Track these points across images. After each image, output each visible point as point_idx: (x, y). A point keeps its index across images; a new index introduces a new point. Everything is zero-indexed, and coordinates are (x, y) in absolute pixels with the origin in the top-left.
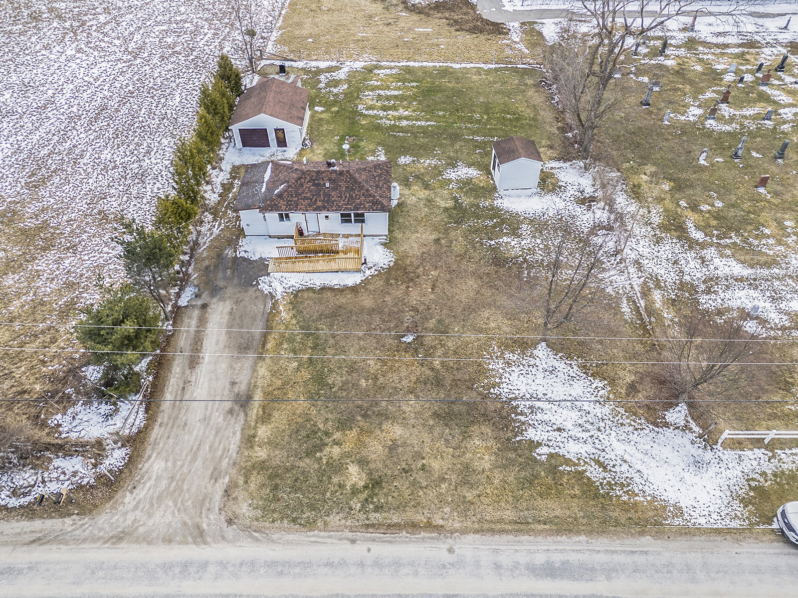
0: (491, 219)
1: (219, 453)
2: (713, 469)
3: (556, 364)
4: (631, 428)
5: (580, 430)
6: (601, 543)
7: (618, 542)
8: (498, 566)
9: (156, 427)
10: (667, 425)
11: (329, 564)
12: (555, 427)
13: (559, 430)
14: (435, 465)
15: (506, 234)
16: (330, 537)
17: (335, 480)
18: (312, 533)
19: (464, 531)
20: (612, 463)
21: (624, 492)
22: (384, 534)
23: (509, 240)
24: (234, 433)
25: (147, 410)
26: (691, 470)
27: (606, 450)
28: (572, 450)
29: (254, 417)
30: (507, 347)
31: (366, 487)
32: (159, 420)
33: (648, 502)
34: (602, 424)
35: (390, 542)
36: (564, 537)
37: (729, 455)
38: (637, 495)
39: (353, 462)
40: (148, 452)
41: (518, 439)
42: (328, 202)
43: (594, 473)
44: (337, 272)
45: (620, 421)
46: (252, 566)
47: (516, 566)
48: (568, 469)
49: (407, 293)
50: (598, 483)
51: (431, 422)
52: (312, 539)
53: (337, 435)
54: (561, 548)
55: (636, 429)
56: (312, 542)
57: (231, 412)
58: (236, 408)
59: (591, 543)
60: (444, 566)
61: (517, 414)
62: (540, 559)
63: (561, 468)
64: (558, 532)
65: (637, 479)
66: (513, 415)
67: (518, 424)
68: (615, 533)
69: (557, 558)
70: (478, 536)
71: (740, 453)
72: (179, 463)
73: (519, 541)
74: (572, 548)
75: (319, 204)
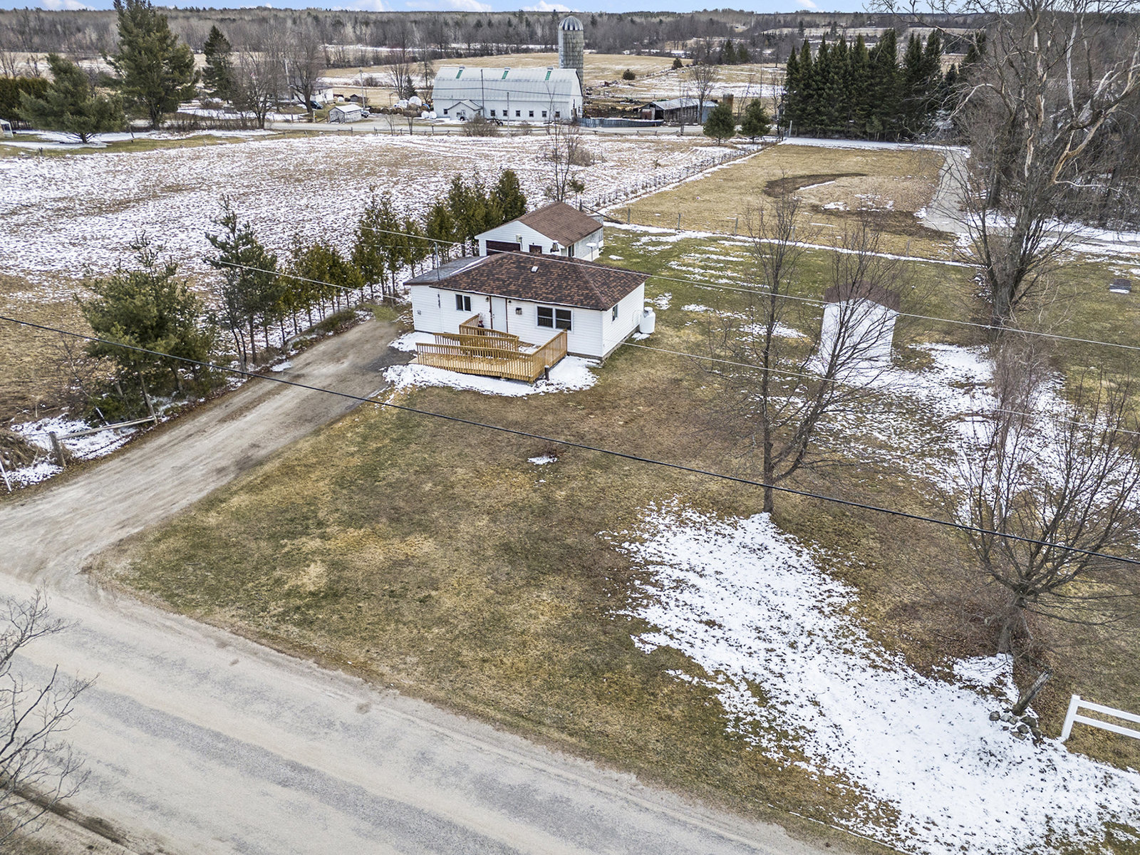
1: (160, 503)
4: (864, 662)
5: (755, 634)
6: (663, 799)
7: (701, 810)
9: (117, 460)
10: (950, 678)
12: (705, 618)
13: (711, 623)
16: (196, 629)
17: (278, 573)
19: (411, 693)
20: (784, 698)
21: (780, 747)
22: (279, 651)
24: (201, 490)
25: (126, 444)
26: (965, 762)
27: (787, 677)
28: (710, 655)
30: (695, 505)
32: (128, 455)
33: (822, 777)
34: (805, 640)
35: (277, 664)
36: (590, 763)
38: (807, 760)
40: (80, 478)
41: (622, 612)
42: (524, 288)
43: (736, 701)
47: (458, 770)
48: (687, 678)
49: (583, 419)
50: (732, 717)
53: (333, 529)
54: (572, 776)
57: (221, 470)
58: (232, 468)
59: (641, 791)
62: (514, 776)
63: (672, 672)
64: (586, 754)
65: (824, 735)
66: (637, 582)
68: (708, 798)
69: (548, 788)
70: (429, 706)
74: (593, 785)
75: (512, 287)
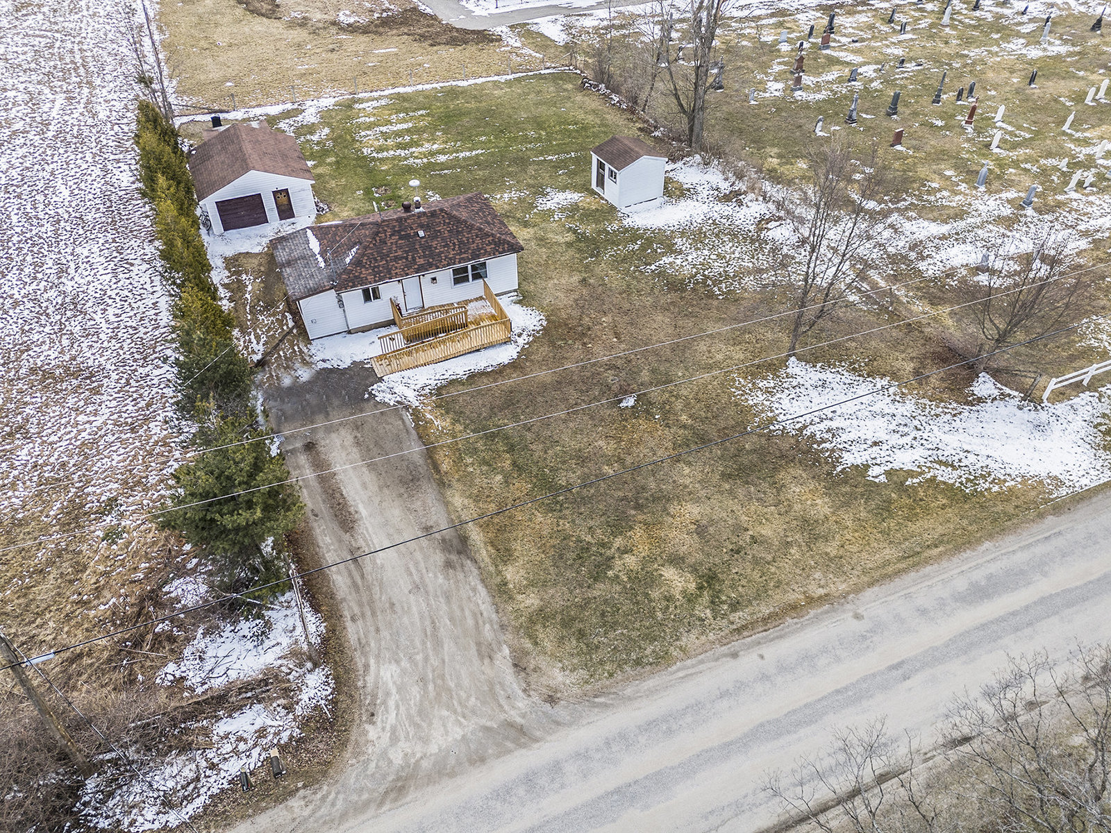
0: (634, 241)
1: (470, 622)
2: (1056, 427)
3: (823, 376)
4: (949, 417)
5: (898, 436)
6: (1009, 542)
7: (1025, 534)
8: (923, 612)
9: (349, 624)
10: (980, 400)
11: (724, 694)
12: (869, 442)
13: (875, 444)
14: (766, 531)
15: (663, 254)
16: (702, 662)
17: (655, 594)
18: (674, 668)
19: (857, 590)
20: (956, 459)
21: (990, 483)
22: (765, 631)
23: (671, 260)
24: (474, 590)
25: (316, 608)
26: (1037, 437)
27: (939, 446)
28: (905, 460)
29: (487, 560)
30: (754, 375)
31: (700, 588)
32: (347, 613)
33: (1020, 483)
34: (916, 423)
35: (781, 637)
36: (968, 551)
37: (1061, 408)
38: (1005, 481)
39: (663, 565)
40: (359, 662)
41: (839, 469)
42: (431, 256)
43: (945, 475)
44: (478, 350)
45: (933, 412)
46: (624, 739)
47: (942, 603)
48: (915, 480)
49: (588, 352)
50: (957, 485)
51: (727, 486)
52: (681, 674)
53: (619, 542)
54: (974, 563)
55: (955, 415)
56: (682, 678)
57: (449, 565)
58: (454, 557)
59: (1000, 546)
60: (864, 638)
61: (819, 444)
62: (961, 584)
63: (907, 483)
64: (958, 549)
65: (992, 465)
66: (815, 446)
67: (827, 454)
68: (1016, 526)
69: (978, 576)
70: (876, 589)
71: (1070, 402)
72: (419, 657)
73: (925, 576)
74: (984, 560)
75: (422, 261)
